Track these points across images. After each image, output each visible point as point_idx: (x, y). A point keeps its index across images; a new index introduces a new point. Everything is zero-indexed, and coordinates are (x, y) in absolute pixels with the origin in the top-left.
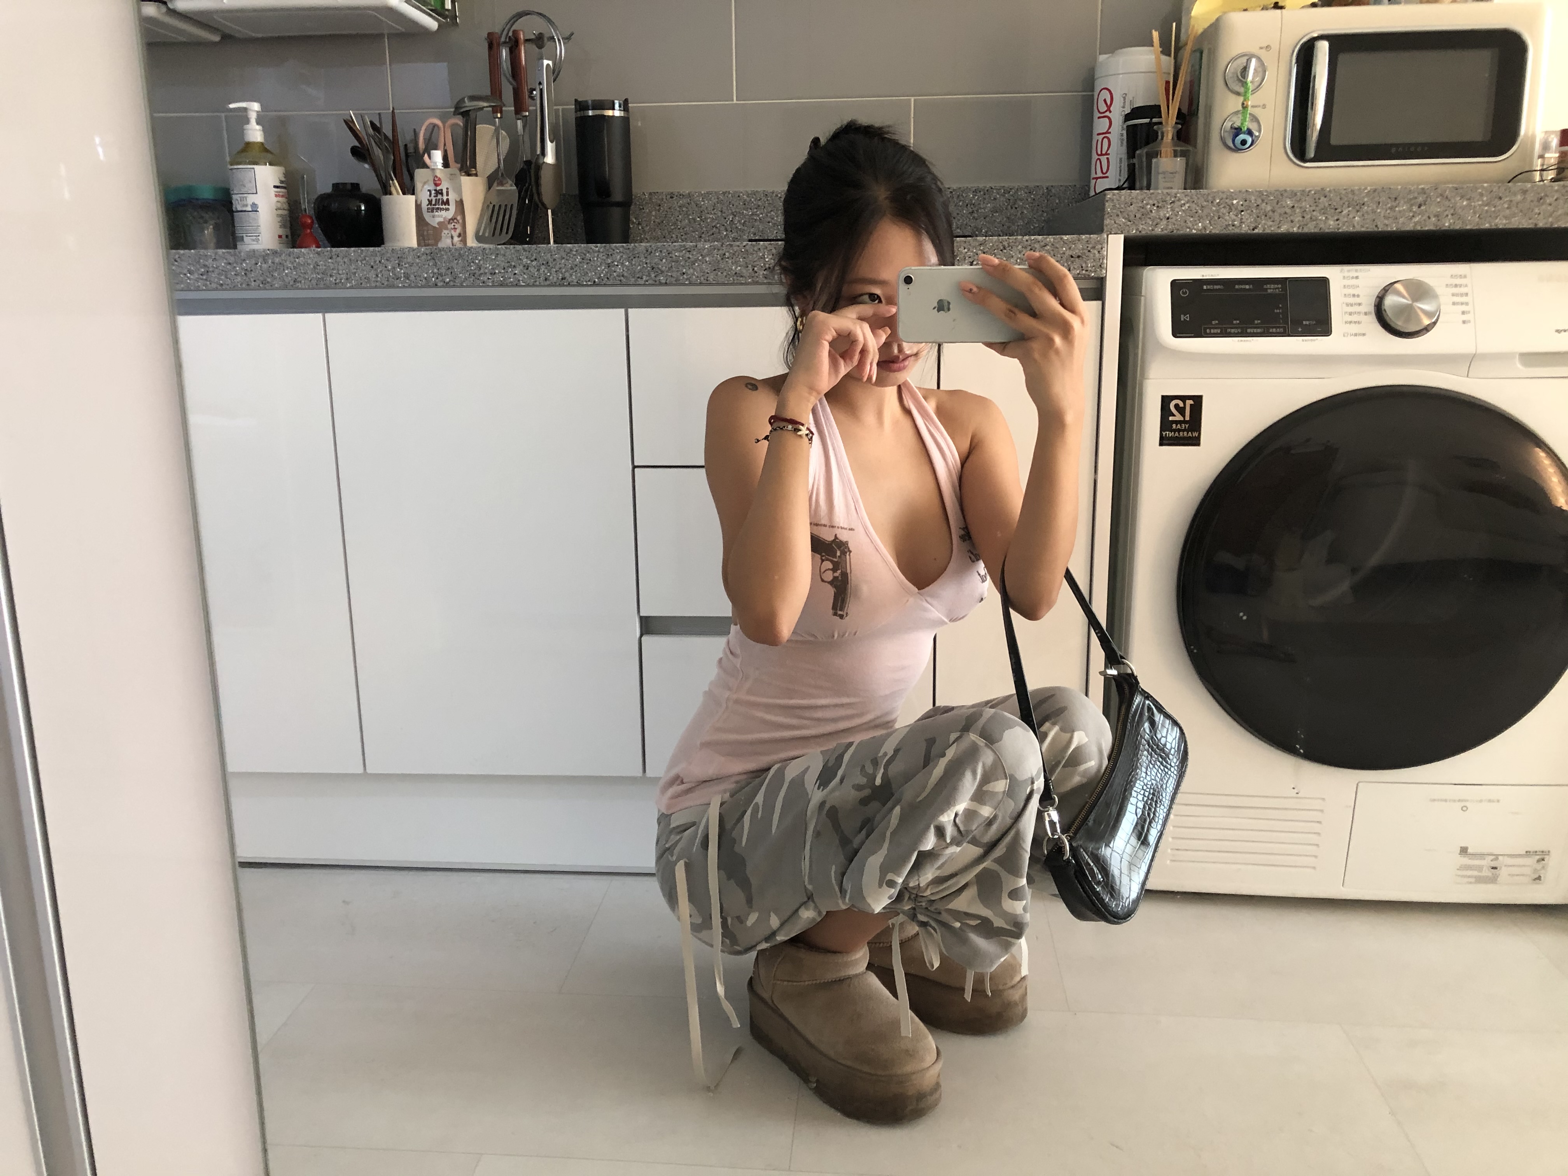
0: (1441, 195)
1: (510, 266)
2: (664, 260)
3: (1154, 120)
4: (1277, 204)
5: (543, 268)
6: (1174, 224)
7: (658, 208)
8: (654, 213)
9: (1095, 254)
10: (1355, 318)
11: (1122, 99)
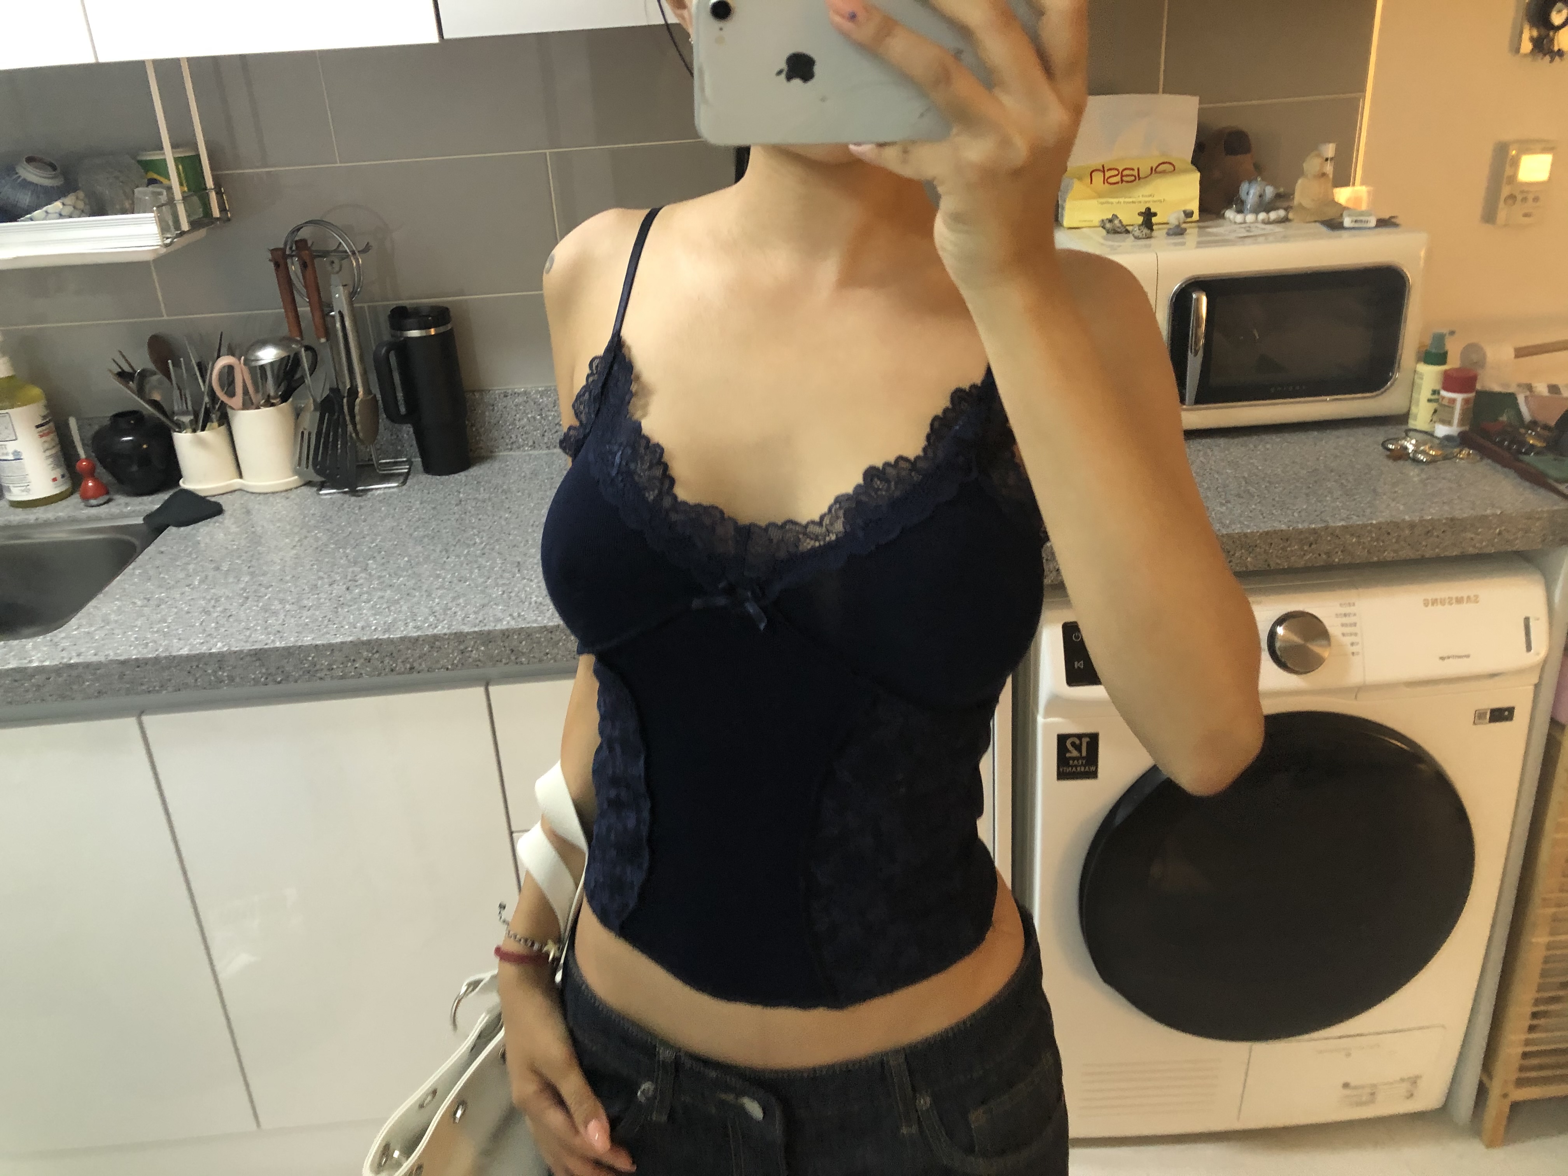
0: (1331, 534)
2: (524, 643)
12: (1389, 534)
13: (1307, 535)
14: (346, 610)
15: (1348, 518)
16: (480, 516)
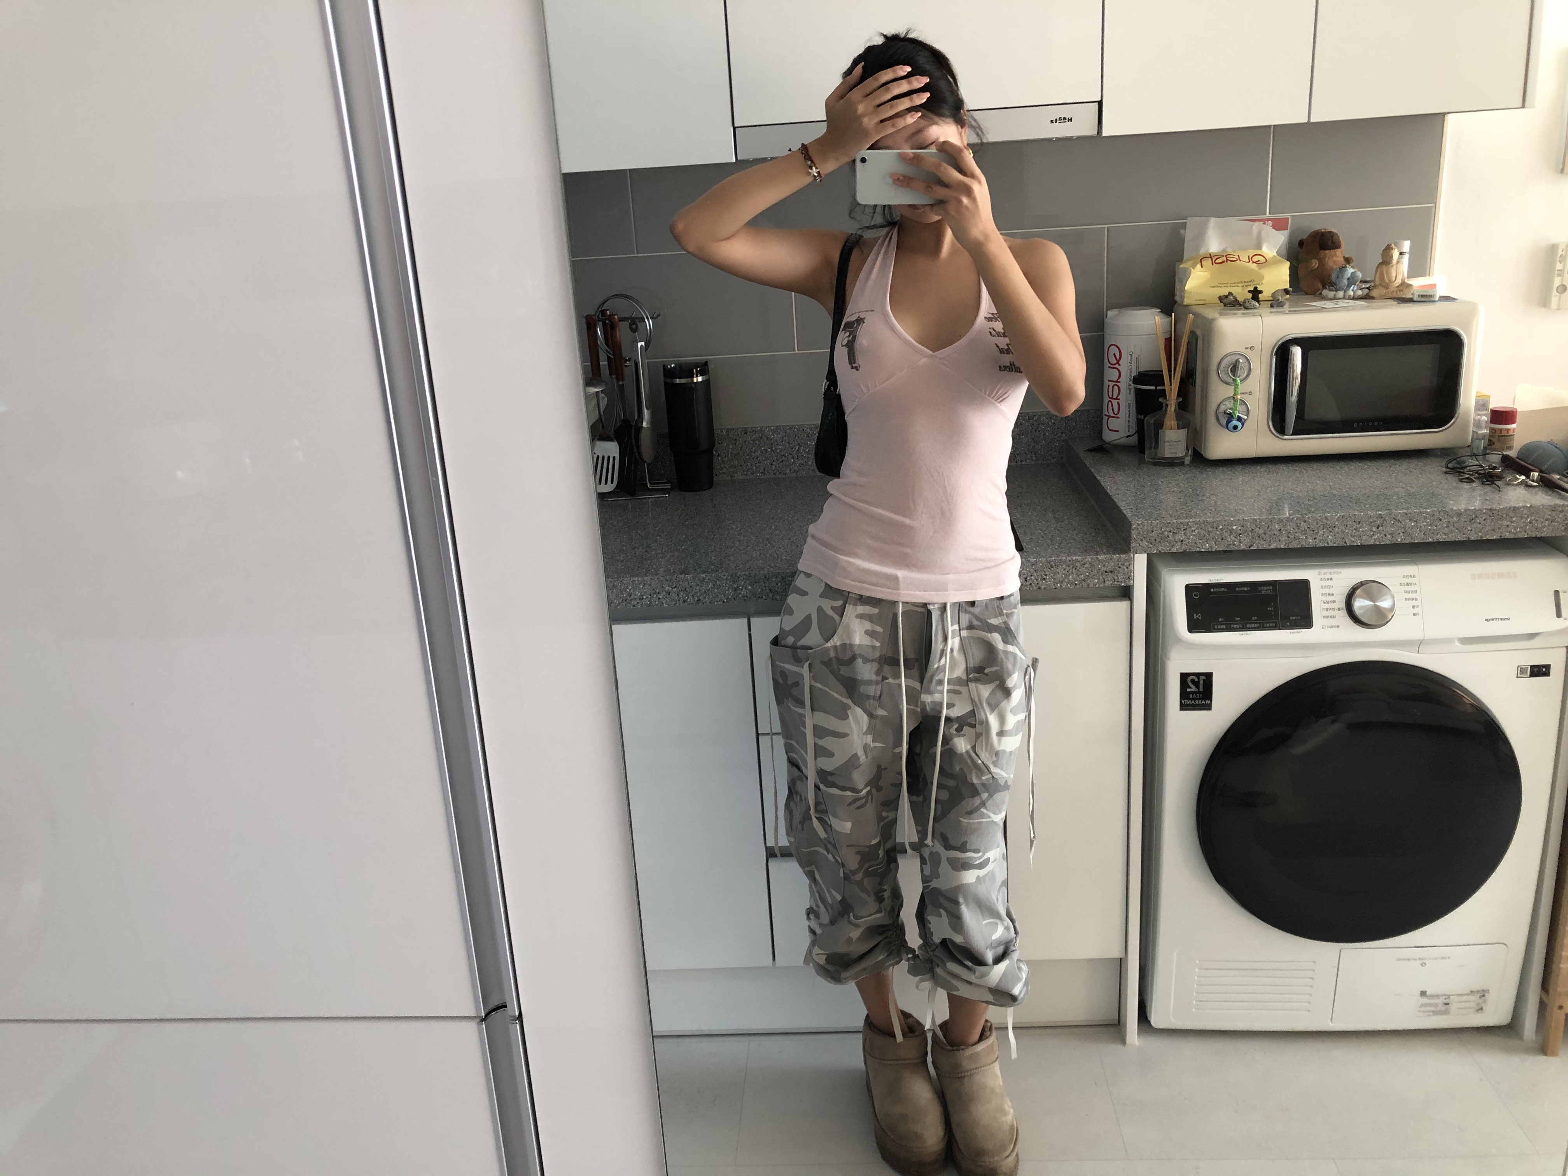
0: (1394, 519)
1: (655, 593)
2: (779, 584)
3: (1159, 388)
4: (1268, 527)
5: (681, 594)
7: (734, 442)
8: (731, 446)
9: (1124, 569)
10: (1331, 613)
11: (1129, 356)
12: (1440, 520)
13: (1375, 519)
14: (649, 562)
16: (732, 513)
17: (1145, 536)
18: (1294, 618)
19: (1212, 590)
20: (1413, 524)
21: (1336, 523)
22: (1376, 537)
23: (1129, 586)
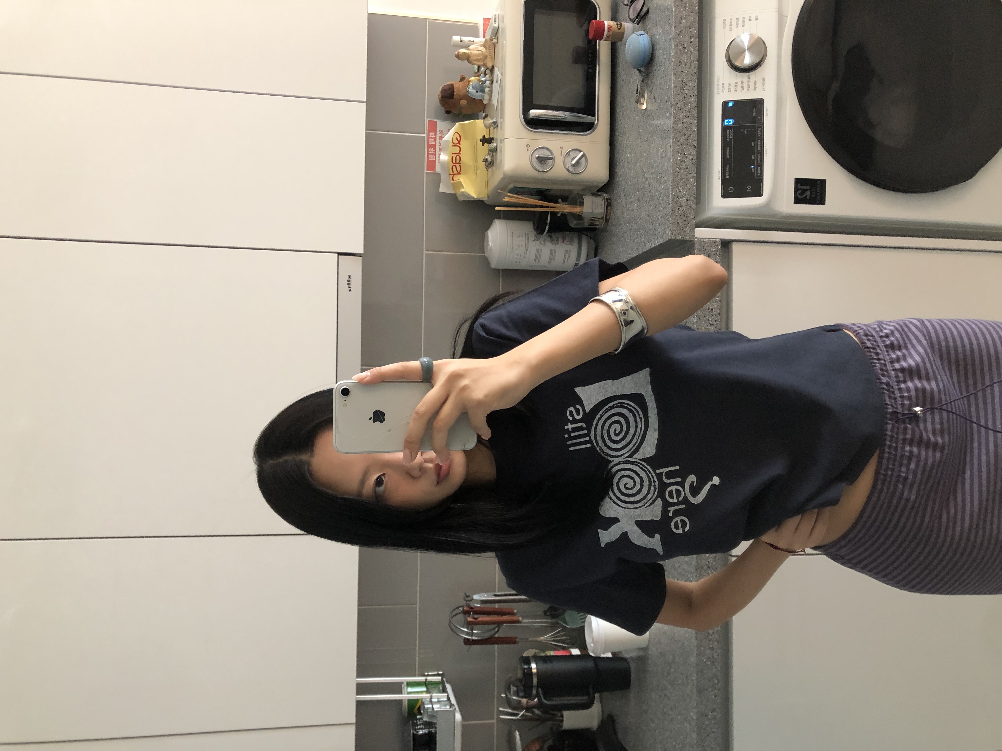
0: (679, 35)
3: (549, 216)
4: (680, 132)
6: (691, 196)
9: (707, 246)
10: (752, 85)
13: (678, 50)
15: (670, 26)
17: (681, 229)
18: (755, 113)
19: (727, 177)
20: (684, 21)
21: (680, 80)
22: (692, 49)
23: (721, 242)
